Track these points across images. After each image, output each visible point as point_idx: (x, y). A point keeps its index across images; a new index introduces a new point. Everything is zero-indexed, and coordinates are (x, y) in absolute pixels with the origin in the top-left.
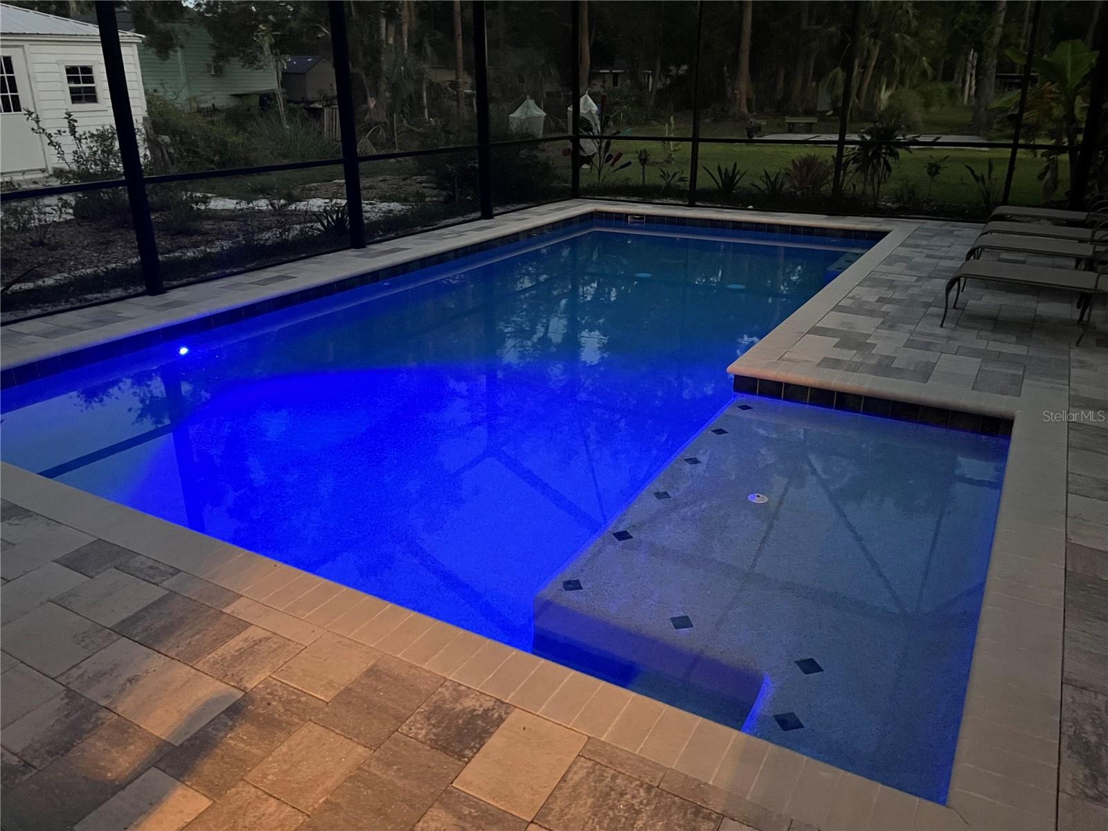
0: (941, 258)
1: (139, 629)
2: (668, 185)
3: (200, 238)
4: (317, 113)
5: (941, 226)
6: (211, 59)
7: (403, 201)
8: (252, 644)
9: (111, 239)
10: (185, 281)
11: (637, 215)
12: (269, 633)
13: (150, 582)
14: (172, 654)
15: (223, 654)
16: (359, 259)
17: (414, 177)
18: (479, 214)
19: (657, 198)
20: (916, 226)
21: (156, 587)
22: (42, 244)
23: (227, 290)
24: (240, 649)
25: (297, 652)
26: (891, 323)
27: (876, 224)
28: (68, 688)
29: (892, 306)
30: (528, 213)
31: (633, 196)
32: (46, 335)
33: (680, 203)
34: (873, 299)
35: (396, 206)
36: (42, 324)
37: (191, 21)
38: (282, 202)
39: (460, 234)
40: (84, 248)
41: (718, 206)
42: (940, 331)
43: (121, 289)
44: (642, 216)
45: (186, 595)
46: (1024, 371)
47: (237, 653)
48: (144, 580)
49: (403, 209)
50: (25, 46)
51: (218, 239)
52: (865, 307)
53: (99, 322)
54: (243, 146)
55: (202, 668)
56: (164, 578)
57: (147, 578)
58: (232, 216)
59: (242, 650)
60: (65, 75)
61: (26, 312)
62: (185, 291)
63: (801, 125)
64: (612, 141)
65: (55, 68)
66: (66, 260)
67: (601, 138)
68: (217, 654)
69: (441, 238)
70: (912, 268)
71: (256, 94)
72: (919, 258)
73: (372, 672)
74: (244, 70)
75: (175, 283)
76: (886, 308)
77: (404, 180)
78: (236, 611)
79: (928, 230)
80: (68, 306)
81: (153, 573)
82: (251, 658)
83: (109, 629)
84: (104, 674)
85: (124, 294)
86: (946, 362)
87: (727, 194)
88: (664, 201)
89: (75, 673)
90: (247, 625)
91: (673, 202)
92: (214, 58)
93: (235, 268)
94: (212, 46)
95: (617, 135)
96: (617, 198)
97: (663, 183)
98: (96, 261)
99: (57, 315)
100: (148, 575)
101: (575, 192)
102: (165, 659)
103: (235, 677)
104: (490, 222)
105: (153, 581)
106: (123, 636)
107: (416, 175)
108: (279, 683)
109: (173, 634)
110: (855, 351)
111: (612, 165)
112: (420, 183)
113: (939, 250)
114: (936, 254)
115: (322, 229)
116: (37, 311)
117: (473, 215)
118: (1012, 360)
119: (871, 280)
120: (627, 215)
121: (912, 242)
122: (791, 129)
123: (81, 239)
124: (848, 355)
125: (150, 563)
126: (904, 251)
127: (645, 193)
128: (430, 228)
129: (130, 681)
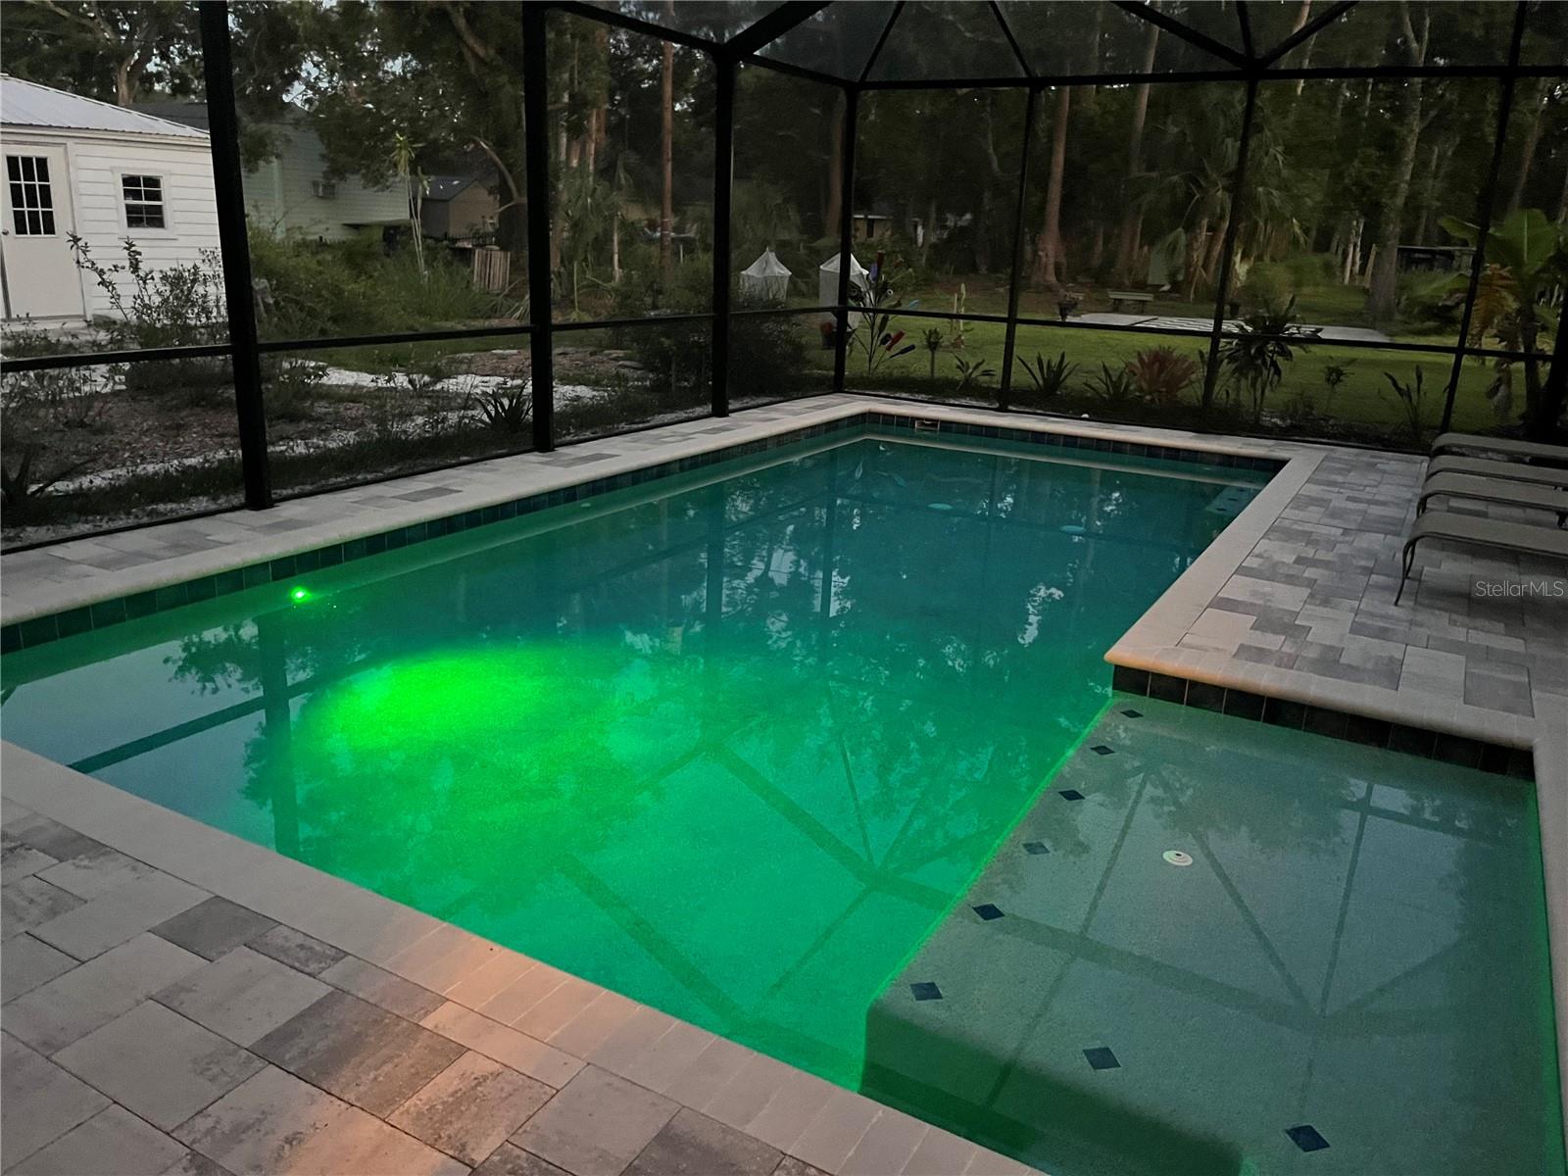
0: (1369, 502)
1: (295, 1052)
2: (967, 380)
3: (310, 426)
4: (465, 256)
5: (1357, 455)
6: (321, 175)
7: (594, 384)
8: (473, 1084)
9: (182, 422)
10: (297, 490)
11: (927, 420)
12: (498, 1066)
13: (302, 972)
14: (351, 1097)
15: (429, 1099)
16: (548, 467)
17: (606, 352)
18: (709, 408)
19: (951, 397)
20: (1323, 454)
21: (312, 979)
22: (82, 425)
23: (362, 506)
24: (456, 1092)
25: (546, 1100)
26: (1323, 597)
27: (1267, 449)
28: (192, 1150)
29: (1320, 571)
30: (776, 410)
31: (919, 392)
32: (104, 564)
33: (985, 405)
34: (1290, 559)
35: (584, 391)
36: (98, 547)
37: (297, 123)
38: (427, 378)
39: (686, 437)
40: (144, 433)
41: (1039, 411)
42: (1393, 610)
43: (205, 499)
44: (934, 422)
45: (360, 995)
46: (1529, 677)
47: (451, 1099)
48: (292, 967)
49: (594, 396)
50: (68, 145)
51: (335, 428)
52: (1281, 571)
53: (179, 548)
54: (364, 297)
55: (400, 1124)
56: (323, 965)
57: (297, 965)
58: (355, 395)
59: (459, 1095)
60: (121, 188)
61: (70, 528)
62: (301, 505)
63: (1129, 303)
64: (891, 316)
65: (107, 176)
66: (117, 450)
67: (876, 311)
68: (421, 1100)
69: (659, 441)
70: (1333, 515)
71: (379, 225)
72: (1338, 502)
73: (667, 1138)
74: (365, 192)
75: (285, 492)
76: (1310, 573)
77: (592, 354)
78: (440, 1026)
79: (1340, 460)
80: (131, 521)
81: (307, 957)
82: (474, 1109)
83: (246, 1049)
84: (249, 1128)
85: (213, 507)
86: (1416, 659)
87: (1050, 395)
88: (963, 402)
89: (202, 1124)
90: (462, 1050)
91: (974, 403)
92: (324, 172)
93: (369, 472)
94: (323, 157)
95: (897, 309)
96: (897, 395)
97: (959, 376)
98: (161, 453)
99: (118, 534)
100: (298, 959)
101: (838, 384)
102: (340, 1105)
103: (453, 1140)
104: (725, 421)
105: (307, 970)
106: (270, 1063)
107: (608, 349)
108: (524, 1154)
109: (349, 1063)
110: (1283, 638)
111: (889, 348)
112: (616, 359)
113: (1363, 490)
114: (1361, 496)
115: (487, 420)
116: (86, 528)
117: (699, 411)
118: (1508, 660)
119: (1278, 531)
120: (914, 419)
121: (1322, 476)
122: (1117, 307)
123: (139, 420)
124: (1273, 642)
125: (299, 939)
126: (1314, 490)
127: (936, 389)
128: (641, 426)
129: (289, 1141)
